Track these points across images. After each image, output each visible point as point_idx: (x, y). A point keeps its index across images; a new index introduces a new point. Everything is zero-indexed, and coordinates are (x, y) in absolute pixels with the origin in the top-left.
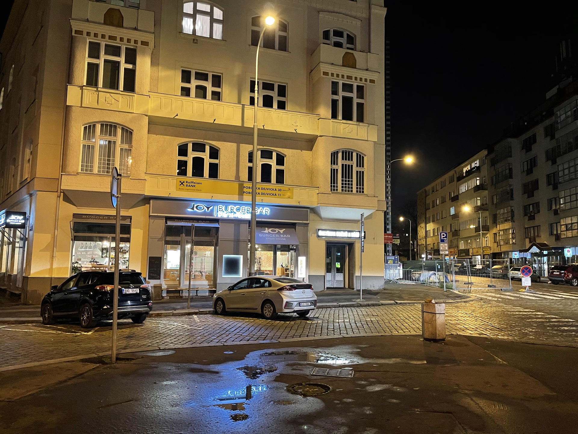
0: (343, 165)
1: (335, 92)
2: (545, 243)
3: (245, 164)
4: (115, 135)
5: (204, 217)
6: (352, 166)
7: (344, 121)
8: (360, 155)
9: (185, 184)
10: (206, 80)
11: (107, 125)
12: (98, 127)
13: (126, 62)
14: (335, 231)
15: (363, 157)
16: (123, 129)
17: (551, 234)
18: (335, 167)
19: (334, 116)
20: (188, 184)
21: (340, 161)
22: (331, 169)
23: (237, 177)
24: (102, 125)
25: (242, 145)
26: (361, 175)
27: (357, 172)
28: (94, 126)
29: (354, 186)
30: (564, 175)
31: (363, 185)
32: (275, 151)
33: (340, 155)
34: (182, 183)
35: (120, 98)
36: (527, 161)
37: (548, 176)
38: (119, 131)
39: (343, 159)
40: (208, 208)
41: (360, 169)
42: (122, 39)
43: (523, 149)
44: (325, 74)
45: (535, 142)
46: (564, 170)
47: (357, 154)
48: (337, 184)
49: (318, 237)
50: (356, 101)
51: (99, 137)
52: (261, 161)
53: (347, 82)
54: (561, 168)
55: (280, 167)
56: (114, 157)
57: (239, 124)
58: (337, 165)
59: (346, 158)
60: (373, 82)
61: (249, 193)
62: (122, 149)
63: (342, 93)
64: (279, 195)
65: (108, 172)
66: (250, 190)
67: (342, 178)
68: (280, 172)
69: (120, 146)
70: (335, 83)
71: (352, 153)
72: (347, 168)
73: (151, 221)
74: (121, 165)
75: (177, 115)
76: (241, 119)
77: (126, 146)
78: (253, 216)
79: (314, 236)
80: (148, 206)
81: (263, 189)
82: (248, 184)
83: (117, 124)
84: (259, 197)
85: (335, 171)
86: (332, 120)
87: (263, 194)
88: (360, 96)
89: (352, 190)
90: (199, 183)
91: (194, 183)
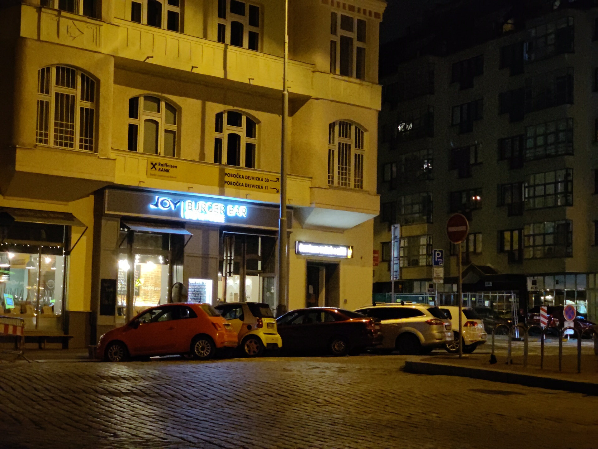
0: (339, 143)
1: (334, 31)
2: (489, 267)
3: (211, 135)
4: (73, 86)
6: (350, 145)
7: (343, 78)
8: (359, 130)
9: (157, 167)
11: (63, 69)
12: (54, 71)
14: (319, 244)
15: (362, 133)
16: (83, 77)
17: (501, 249)
18: (332, 148)
19: (333, 70)
20: (161, 168)
21: (337, 139)
22: (330, 150)
23: (202, 156)
24: (58, 68)
25: (209, 104)
26: (359, 159)
27: (356, 155)
28: (48, 69)
29: (352, 178)
30: (536, 146)
31: (362, 177)
32: (246, 113)
33: (337, 128)
34: (154, 167)
35: (84, 27)
36: (461, 106)
38: (79, 80)
39: (340, 135)
40: (175, 204)
41: (358, 152)
43: (453, 81)
45: (480, 72)
47: (356, 128)
48: (333, 173)
49: (298, 253)
50: (357, 44)
51: (54, 89)
52: (228, 130)
53: (348, 14)
54: (530, 133)
55: (251, 140)
56: (72, 120)
57: (221, 75)
58: (333, 143)
59: (344, 133)
60: (379, 18)
61: (231, 183)
62: (82, 109)
63: (341, 32)
64: (266, 187)
65: (66, 145)
66: (233, 180)
67: (339, 164)
68: (250, 148)
69: (80, 104)
70: (334, 15)
71: (350, 125)
72: (344, 149)
73: (103, 222)
74: (81, 135)
75: (148, 58)
76: (222, 68)
77: (87, 105)
78: (228, 219)
79: (292, 251)
80: (92, 197)
81: (248, 178)
82: (231, 170)
83: (77, 68)
84: (243, 191)
85: (331, 153)
86: (332, 75)
87: (247, 185)
88: (361, 38)
89: (349, 184)
90: (173, 167)
91: (168, 166)
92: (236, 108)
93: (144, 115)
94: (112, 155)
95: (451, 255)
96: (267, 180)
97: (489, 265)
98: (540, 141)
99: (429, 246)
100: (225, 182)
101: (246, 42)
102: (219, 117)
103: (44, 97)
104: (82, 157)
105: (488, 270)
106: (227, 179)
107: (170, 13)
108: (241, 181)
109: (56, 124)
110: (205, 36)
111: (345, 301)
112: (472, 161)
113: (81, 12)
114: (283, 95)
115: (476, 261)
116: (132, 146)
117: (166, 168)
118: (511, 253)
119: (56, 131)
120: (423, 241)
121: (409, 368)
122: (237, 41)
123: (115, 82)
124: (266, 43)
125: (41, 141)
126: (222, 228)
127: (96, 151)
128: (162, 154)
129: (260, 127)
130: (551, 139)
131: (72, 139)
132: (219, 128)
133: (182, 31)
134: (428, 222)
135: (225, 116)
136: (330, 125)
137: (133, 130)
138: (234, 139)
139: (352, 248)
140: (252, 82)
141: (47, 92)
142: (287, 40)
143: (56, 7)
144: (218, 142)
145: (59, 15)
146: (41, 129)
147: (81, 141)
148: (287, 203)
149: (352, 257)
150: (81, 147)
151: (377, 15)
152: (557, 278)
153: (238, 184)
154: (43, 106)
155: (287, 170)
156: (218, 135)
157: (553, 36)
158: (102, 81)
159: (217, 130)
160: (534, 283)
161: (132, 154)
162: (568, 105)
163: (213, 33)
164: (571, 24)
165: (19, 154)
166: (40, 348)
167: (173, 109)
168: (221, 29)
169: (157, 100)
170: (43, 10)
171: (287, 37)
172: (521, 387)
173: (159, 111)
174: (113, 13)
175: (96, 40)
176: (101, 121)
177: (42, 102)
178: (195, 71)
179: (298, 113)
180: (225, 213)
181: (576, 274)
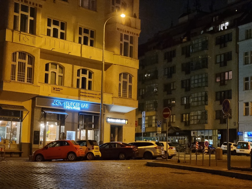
0: (123, 81)
1: (121, 40)
2: (177, 127)
3: (76, 77)
4: (25, 59)
5: (60, 108)
6: (127, 82)
7: (125, 57)
9: (55, 89)
10: (58, 25)
11: (21, 53)
12: (18, 53)
13: (31, 16)
14: (115, 119)
15: (132, 77)
17: (182, 121)
18: (120, 83)
19: (121, 54)
20: (57, 89)
21: (122, 80)
22: (119, 84)
23: (72, 85)
24: (19, 53)
25: (75, 66)
26: (130, 87)
27: (129, 85)
28: (16, 53)
29: (128, 94)
30: (195, 83)
31: (131, 94)
32: (88, 70)
33: (122, 75)
34: (54, 89)
35: (29, 37)
36: (168, 68)
37: (182, 82)
38: (27, 57)
39: (123, 78)
40: (62, 103)
41: (130, 84)
42: (30, 3)
43: (165, 59)
44: (118, 29)
45: (174, 56)
46: (194, 80)
47: (129, 75)
48: (121, 92)
49: (107, 122)
50: (130, 45)
51: (18, 60)
52: (82, 76)
53: (127, 34)
54: (193, 78)
55: (90, 80)
56: (24, 72)
57: (80, 55)
58: (121, 81)
59: (125, 77)
60: (138, 36)
61: (83, 96)
62: (28, 68)
63: (124, 40)
64: (96, 97)
65: (22, 81)
66: (83, 94)
67: (123, 89)
68: (90, 82)
69: (27, 66)
70: (122, 34)
71: (127, 74)
72: (125, 83)
73: (35, 110)
74: (27, 77)
75: (53, 49)
76: (80, 53)
77: (30, 66)
78: (81, 109)
79: (105, 121)
80: (31, 100)
81: (89, 93)
82: (83, 91)
83: (26, 52)
84: (87, 98)
85: (120, 85)
86: (120, 56)
87: (89, 96)
88: (131, 42)
89: (127, 96)
90: (61, 89)
91: (60, 89)
92: (85, 68)
93: (51, 70)
94: (39, 85)
95: (164, 123)
96: (96, 95)
97: (178, 127)
98: (196, 81)
99: (156, 120)
100: (81, 95)
101: (89, 43)
102: (79, 71)
103: (14, 63)
104: (28, 85)
105: (177, 128)
106: (81, 94)
107: (61, 33)
108: (87, 95)
109: (18, 73)
110: (74, 41)
111: (125, 140)
112: (172, 88)
113: (28, 32)
114: (102, 63)
115: (173, 125)
116: (46, 81)
117: (59, 90)
118: (186, 122)
119: (18, 76)
120: (154, 118)
121: (148, 165)
122: (86, 43)
123: (41, 58)
124: (96, 44)
125: (12, 79)
126: (79, 112)
127: (33, 83)
128: (57, 85)
129: (94, 75)
130: (200, 81)
131: (24, 79)
132: (78, 75)
133: (66, 39)
134: (156, 111)
135: (81, 71)
136: (120, 74)
137: (47, 75)
138: (84, 79)
139: (128, 120)
140: (91, 58)
141: (15, 61)
142: (104, 43)
143: (19, 30)
144: (78, 80)
145: (20, 33)
146: (13, 75)
147: (27, 79)
148: (104, 103)
149: (127, 123)
150: (27, 82)
151: (137, 34)
152: (202, 131)
153: (85, 96)
154: (14, 67)
155: (104, 91)
156: (78, 78)
157: (201, 43)
158: (36, 58)
159: (78, 76)
160: (194, 133)
161: (46, 84)
162: (206, 69)
163: (77, 40)
164: (207, 39)
165: (4, 84)
166: (11, 156)
167: (62, 68)
168: (80, 39)
169: (56, 65)
170: (14, 31)
171: (104, 42)
172: (189, 171)
173: (56, 69)
174: (40, 33)
175: (34, 42)
176: (35, 72)
177: (13, 65)
178: (70, 54)
179: (108, 70)
180: (80, 107)
181: (209, 130)
